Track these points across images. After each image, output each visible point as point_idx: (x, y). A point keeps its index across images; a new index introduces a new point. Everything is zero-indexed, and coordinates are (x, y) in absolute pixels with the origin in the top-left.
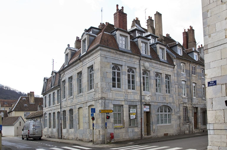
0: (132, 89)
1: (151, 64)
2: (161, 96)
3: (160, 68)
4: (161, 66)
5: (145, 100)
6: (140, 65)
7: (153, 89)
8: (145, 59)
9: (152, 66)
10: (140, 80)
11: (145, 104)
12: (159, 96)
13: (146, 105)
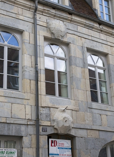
0: (9, 87)
1: (71, 26)
2: (109, 113)
3: (101, 41)
4: (103, 36)
5: (54, 120)
6: (35, 24)
7: (80, 91)
8: (53, 11)
9: (76, 33)
10: (34, 63)
11: (53, 132)
12: (103, 112)
13: (55, 136)
